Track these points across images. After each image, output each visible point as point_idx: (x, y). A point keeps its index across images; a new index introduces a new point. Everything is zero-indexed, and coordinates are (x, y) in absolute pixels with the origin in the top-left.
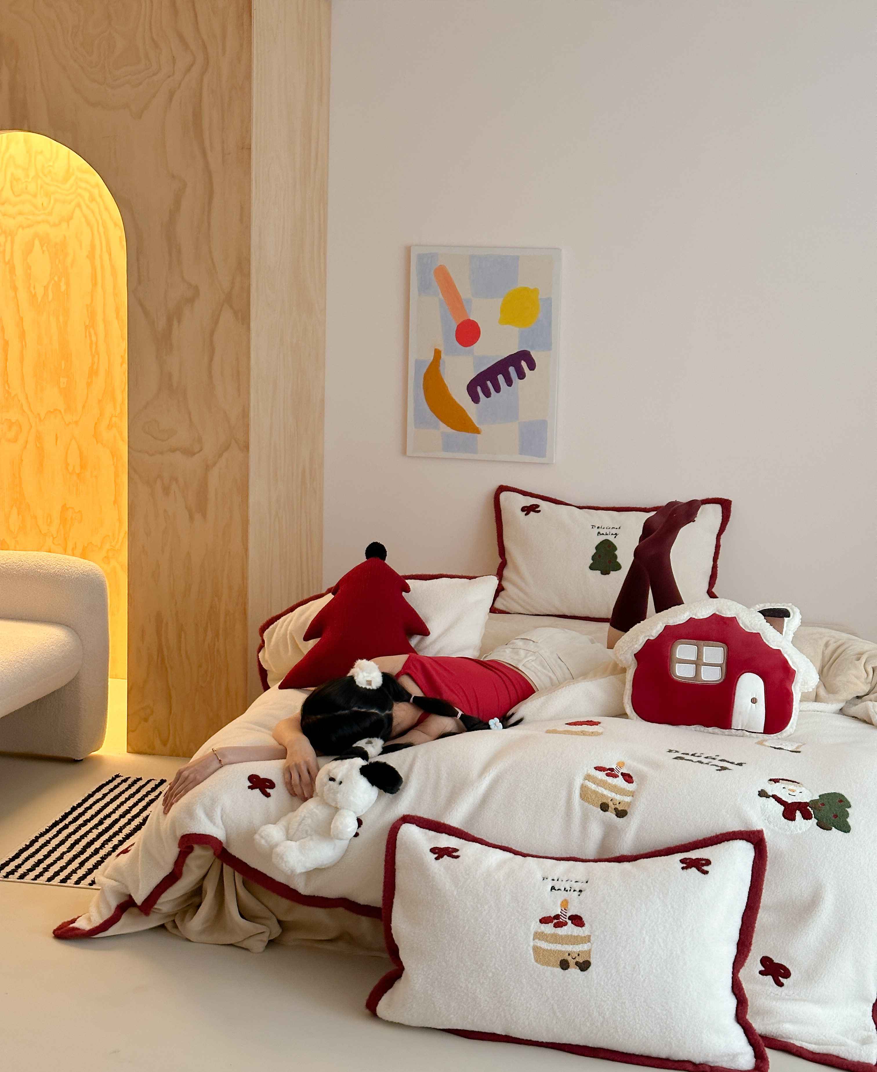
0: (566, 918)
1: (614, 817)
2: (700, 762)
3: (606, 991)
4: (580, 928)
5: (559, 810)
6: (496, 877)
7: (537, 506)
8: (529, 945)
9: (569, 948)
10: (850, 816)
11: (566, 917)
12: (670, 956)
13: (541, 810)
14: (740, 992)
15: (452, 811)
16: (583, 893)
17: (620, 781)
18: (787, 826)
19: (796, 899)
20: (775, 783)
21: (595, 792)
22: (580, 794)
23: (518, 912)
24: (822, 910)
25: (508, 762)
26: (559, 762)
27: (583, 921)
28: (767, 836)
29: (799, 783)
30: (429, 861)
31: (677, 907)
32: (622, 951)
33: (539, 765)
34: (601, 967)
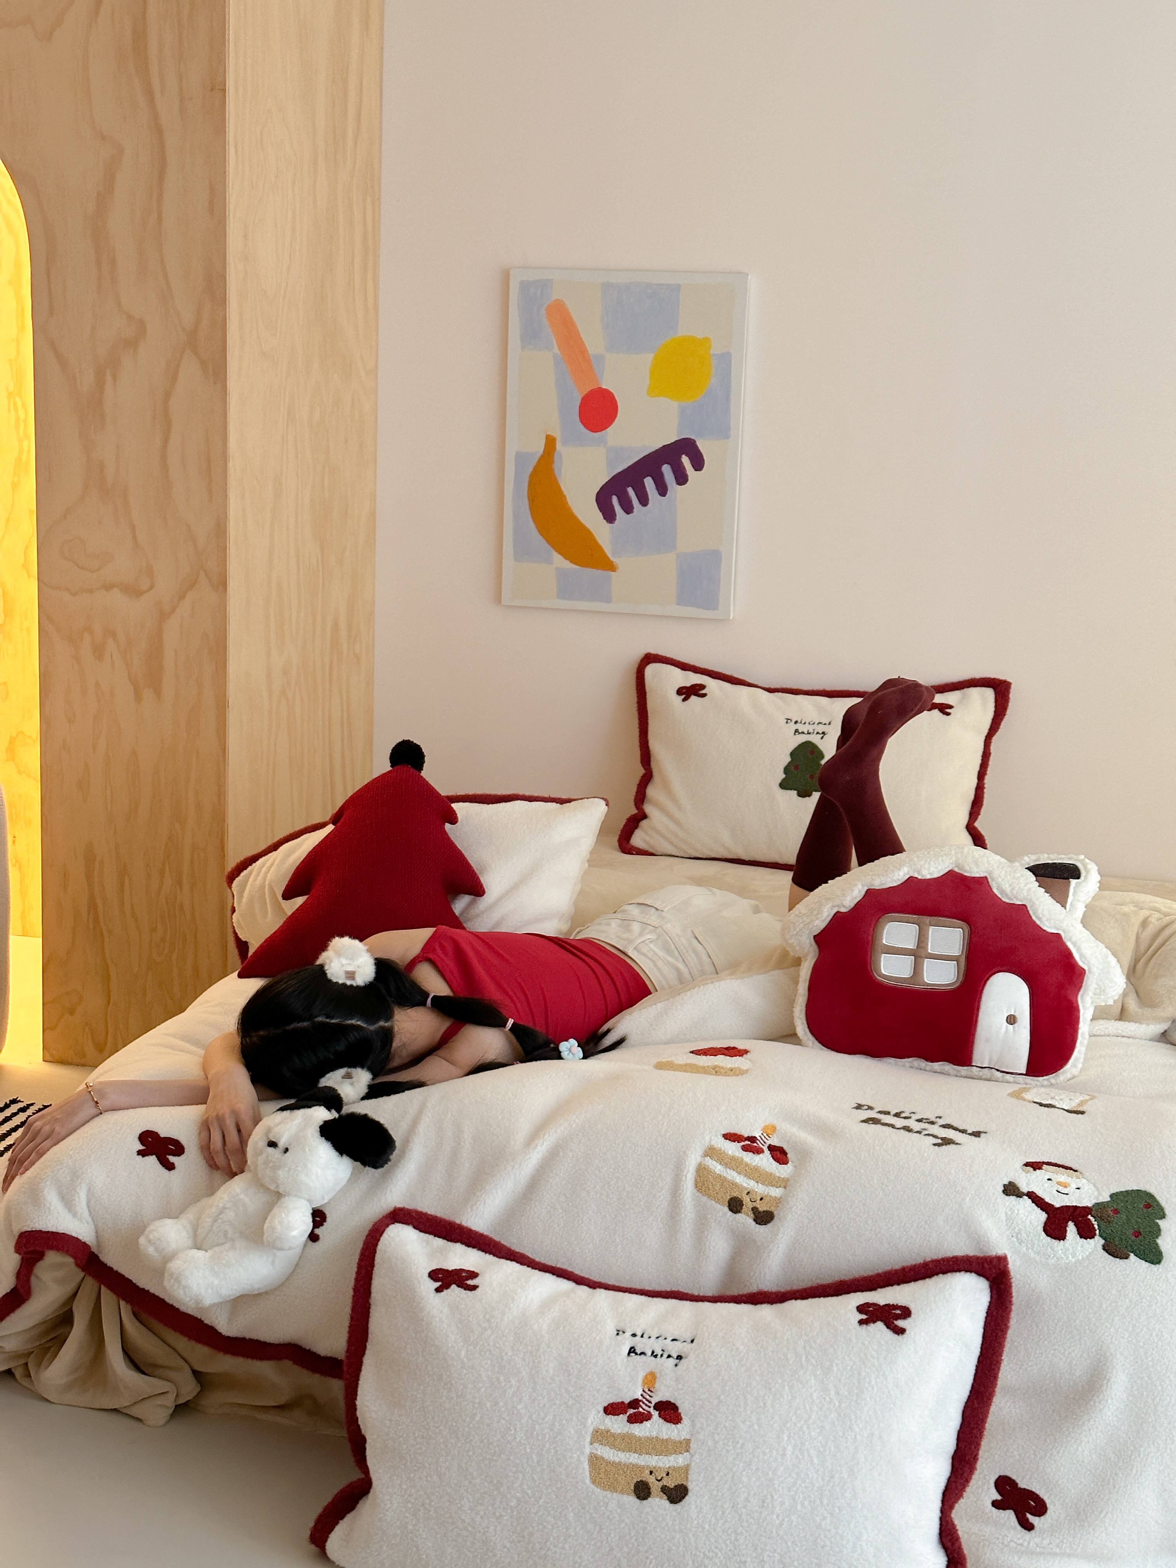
0: (650, 1407)
1: (750, 1225)
2: (907, 1129)
3: (712, 1540)
4: (674, 1426)
5: (657, 1208)
6: (536, 1327)
8: (583, 1454)
9: (653, 1461)
10: (1162, 1233)
11: (650, 1404)
12: (829, 1481)
13: (628, 1207)
14: (953, 1544)
15: (476, 1203)
16: (683, 1361)
17: (765, 1160)
18: (1049, 1250)
19: (1061, 1378)
20: (1035, 1170)
21: (722, 1179)
22: (696, 1181)
23: (567, 1391)
24: (1107, 1401)
25: (577, 1121)
26: (663, 1124)
27: (680, 1414)
28: (1014, 1266)
29: (1076, 1171)
30: (424, 1294)
31: (846, 1393)
32: (744, 1470)
33: (629, 1127)
34: (706, 1497)
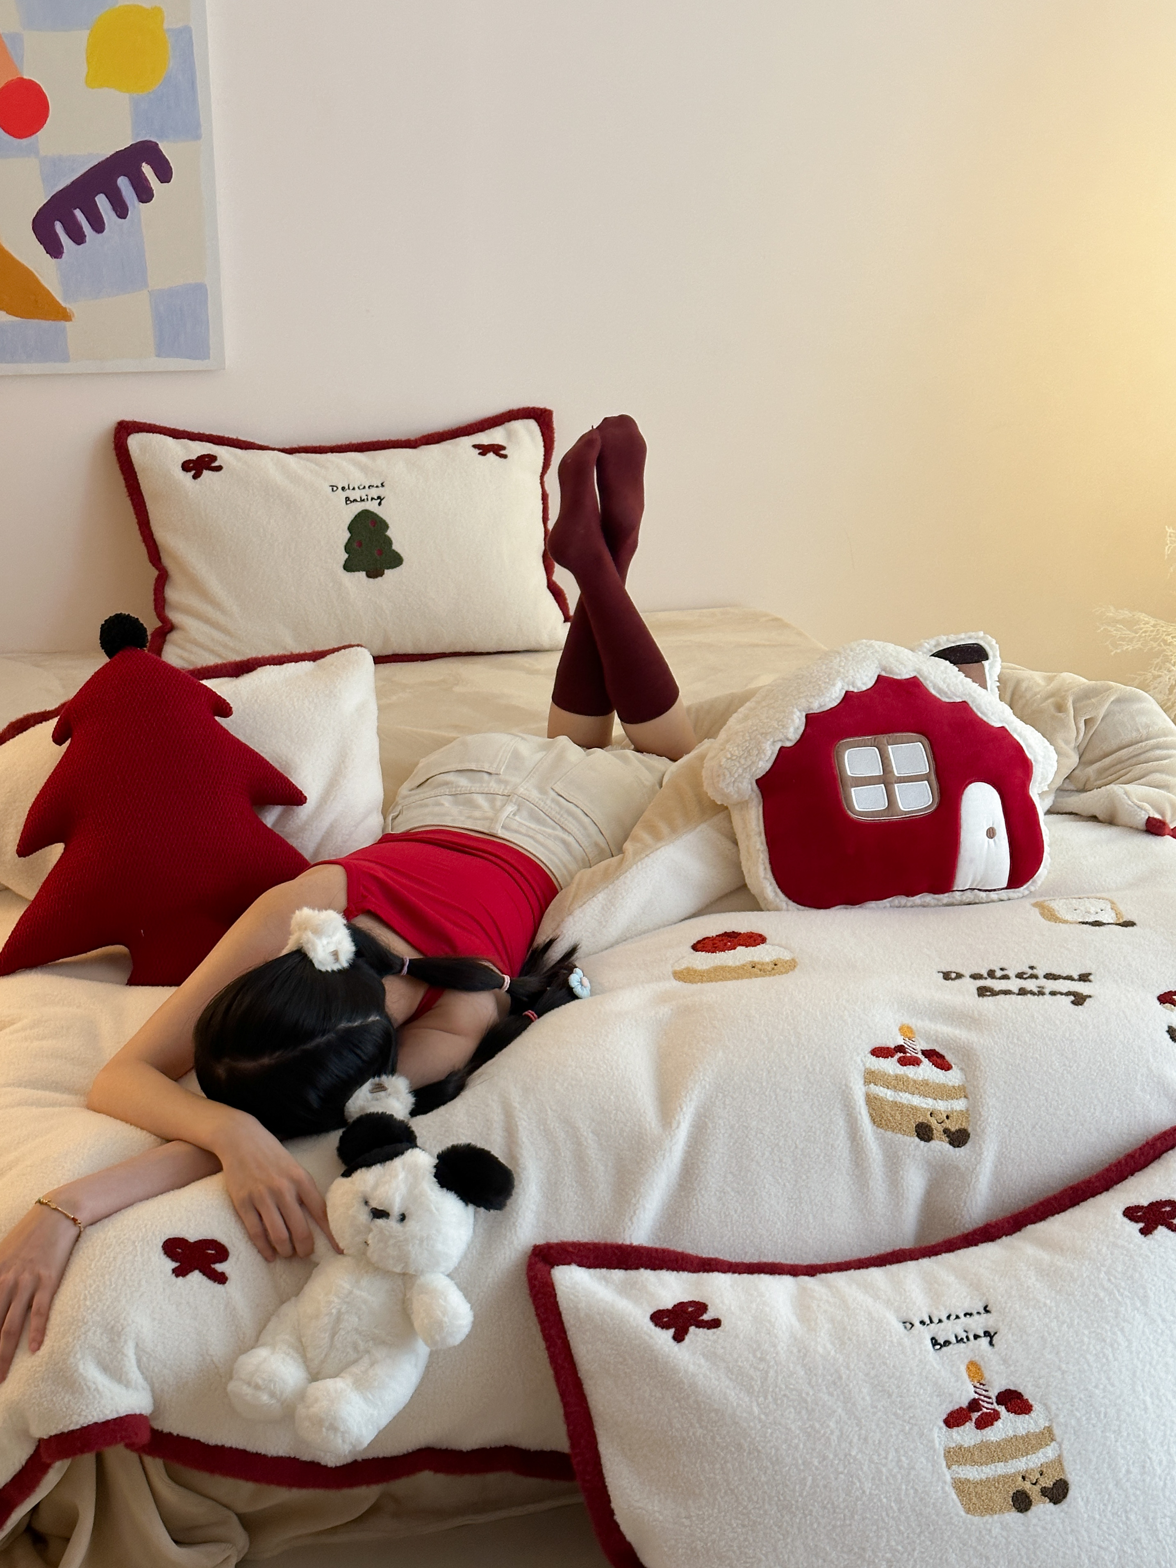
0: (992, 1404)
1: (949, 1150)
2: (1027, 991)
4: (1027, 1416)
5: (839, 1160)
6: (820, 1350)
7: (213, 458)
8: (946, 1482)
9: (1021, 1464)
11: (990, 1401)
13: (806, 1167)
15: (634, 1212)
16: (995, 1338)
17: (929, 1071)
21: (896, 1105)
22: (871, 1115)
23: (895, 1414)
25: (707, 1079)
27: (1027, 1400)
30: (664, 1349)
32: (1116, 1441)
33: (769, 1072)
34: (1089, 1485)
